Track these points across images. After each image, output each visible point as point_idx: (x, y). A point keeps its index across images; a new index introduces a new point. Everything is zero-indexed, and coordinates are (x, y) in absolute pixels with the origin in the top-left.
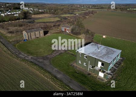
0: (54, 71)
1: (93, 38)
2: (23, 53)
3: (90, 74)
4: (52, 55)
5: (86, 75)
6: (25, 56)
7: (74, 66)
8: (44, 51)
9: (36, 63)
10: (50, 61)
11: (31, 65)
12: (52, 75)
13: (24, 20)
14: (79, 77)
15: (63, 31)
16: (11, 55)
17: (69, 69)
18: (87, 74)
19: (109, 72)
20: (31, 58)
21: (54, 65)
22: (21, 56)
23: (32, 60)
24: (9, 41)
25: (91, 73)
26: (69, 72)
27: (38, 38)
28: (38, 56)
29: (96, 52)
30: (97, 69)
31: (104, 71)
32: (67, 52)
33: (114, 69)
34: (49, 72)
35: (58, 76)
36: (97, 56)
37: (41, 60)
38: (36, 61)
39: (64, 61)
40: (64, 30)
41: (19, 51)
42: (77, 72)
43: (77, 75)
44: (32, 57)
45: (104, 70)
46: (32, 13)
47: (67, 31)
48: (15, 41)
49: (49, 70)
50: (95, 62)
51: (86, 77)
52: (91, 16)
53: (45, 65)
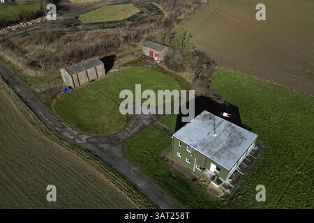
0: (132, 172)
1: (210, 82)
2: (69, 128)
3: (195, 180)
4: (127, 131)
5: (188, 182)
6: (74, 136)
7: (168, 160)
8: (110, 122)
9: (98, 154)
10: (123, 149)
11: (89, 160)
12: (128, 182)
14: (176, 187)
15: (146, 57)
16: (47, 134)
17: (158, 169)
18: (191, 179)
19: (229, 183)
20: (87, 139)
21: (130, 158)
22: (66, 134)
23: (89, 147)
24: (35, 92)
25: (198, 177)
26: (158, 176)
27: (93, 80)
28: (100, 135)
29: (208, 139)
30: (208, 176)
31: (220, 180)
32: (155, 124)
33: (237, 175)
34: (123, 177)
35: (139, 185)
36: (209, 152)
37: (105, 146)
38: (97, 147)
39: (150, 148)
40: (147, 54)
41: (59, 121)
42: (174, 176)
43: (172, 182)
44: (88, 137)
45: (220, 178)
47: (156, 59)
48: (46, 91)
50: (205, 161)
51: (188, 186)
53: (114, 158)
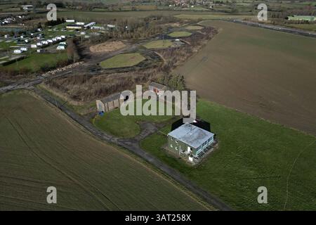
0: (145, 155)
2: (106, 134)
3: (180, 158)
5: (177, 159)
6: (110, 138)
7: (165, 150)
8: (130, 131)
9: (125, 147)
10: (139, 144)
11: (121, 150)
12: (144, 159)
13: (81, 63)
14: (169, 161)
17: (160, 153)
19: (197, 156)
21: (144, 149)
22: (105, 137)
23: (119, 143)
24: (80, 115)
25: (182, 157)
26: (160, 156)
27: (117, 107)
28: (125, 138)
29: (187, 136)
30: (187, 154)
31: (192, 156)
32: (158, 132)
33: (202, 153)
34: (140, 157)
35: (149, 160)
36: (187, 141)
37: (129, 143)
38: (124, 143)
41: (99, 130)
42: (169, 157)
43: (167, 159)
44: (118, 139)
46: (87, 39)
48: (87, 114)
49: (140, 154)
50: (185, 147)
51: (176, 161)
52: (205, 45)
53: (134, 149)
